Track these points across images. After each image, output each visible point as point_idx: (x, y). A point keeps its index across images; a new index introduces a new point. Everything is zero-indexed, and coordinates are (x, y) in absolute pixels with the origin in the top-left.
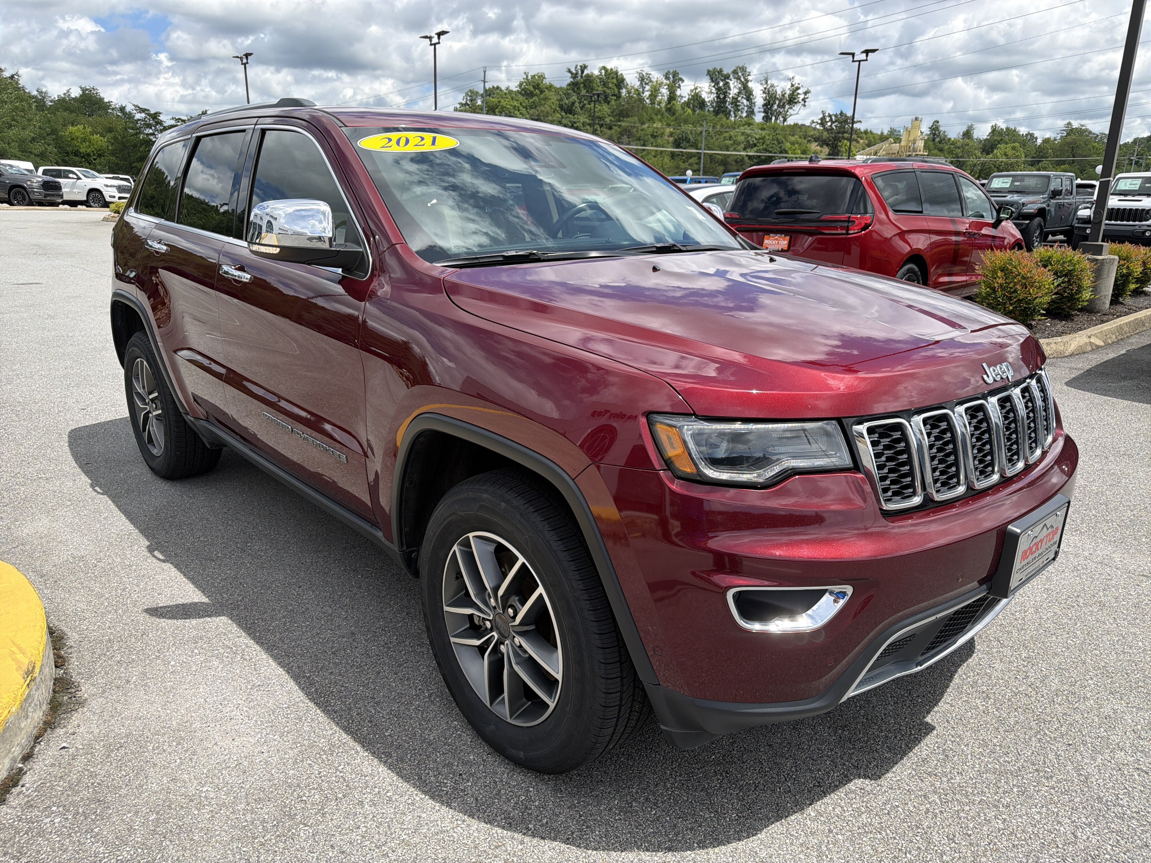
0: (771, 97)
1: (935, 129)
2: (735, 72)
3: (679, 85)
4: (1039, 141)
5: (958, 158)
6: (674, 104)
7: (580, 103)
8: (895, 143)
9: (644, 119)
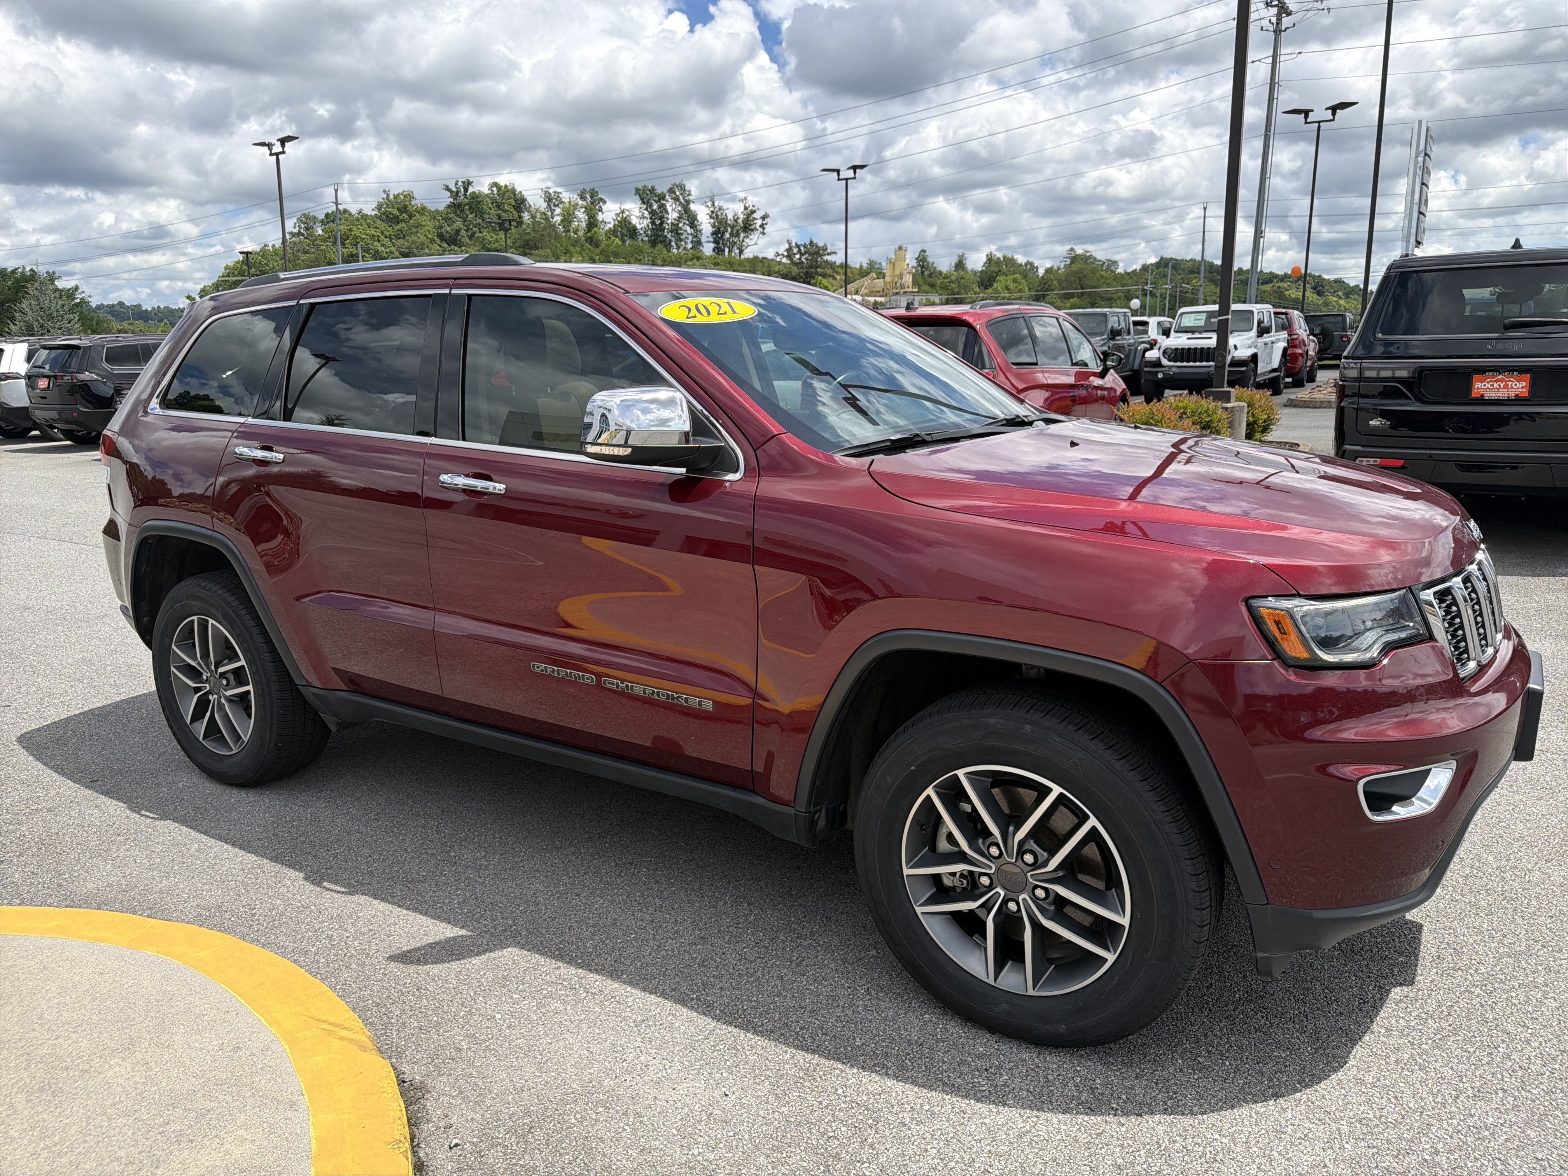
0: (720, 223)
1: (922, 260)
2: (671, 191)
3: (600, 207)
4: (1041, 272)
5: (954, 294)
6: (595, 232)
7: (467, 231)
8: (878, 278)
9: (559, 252)
